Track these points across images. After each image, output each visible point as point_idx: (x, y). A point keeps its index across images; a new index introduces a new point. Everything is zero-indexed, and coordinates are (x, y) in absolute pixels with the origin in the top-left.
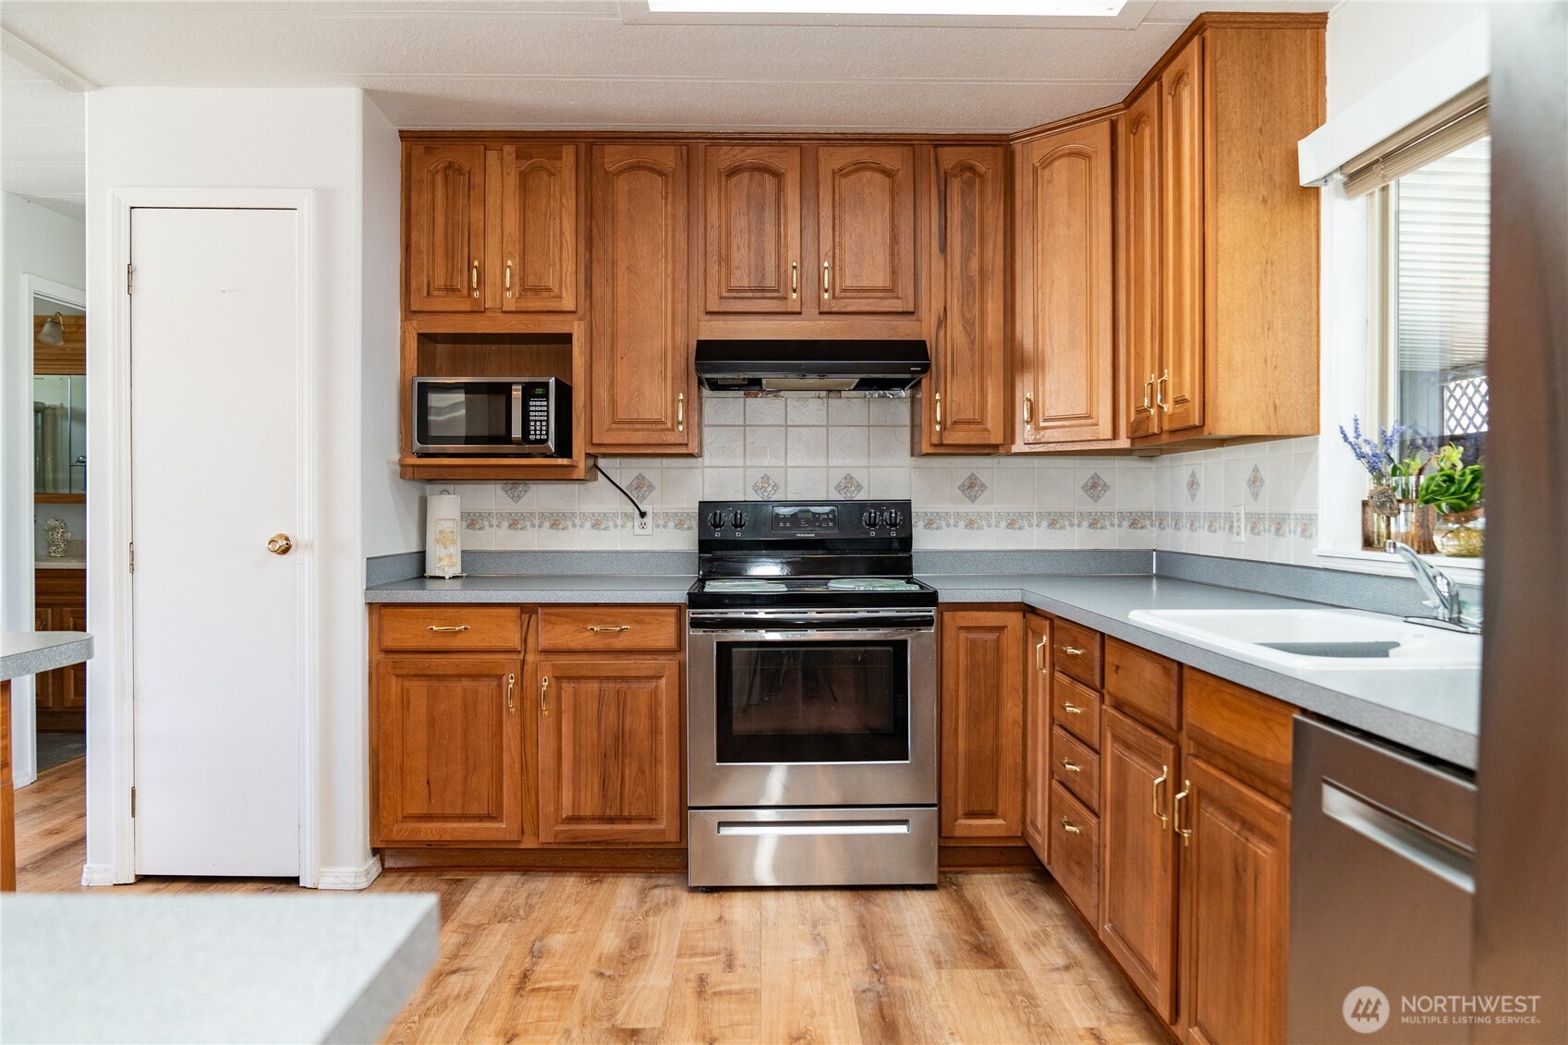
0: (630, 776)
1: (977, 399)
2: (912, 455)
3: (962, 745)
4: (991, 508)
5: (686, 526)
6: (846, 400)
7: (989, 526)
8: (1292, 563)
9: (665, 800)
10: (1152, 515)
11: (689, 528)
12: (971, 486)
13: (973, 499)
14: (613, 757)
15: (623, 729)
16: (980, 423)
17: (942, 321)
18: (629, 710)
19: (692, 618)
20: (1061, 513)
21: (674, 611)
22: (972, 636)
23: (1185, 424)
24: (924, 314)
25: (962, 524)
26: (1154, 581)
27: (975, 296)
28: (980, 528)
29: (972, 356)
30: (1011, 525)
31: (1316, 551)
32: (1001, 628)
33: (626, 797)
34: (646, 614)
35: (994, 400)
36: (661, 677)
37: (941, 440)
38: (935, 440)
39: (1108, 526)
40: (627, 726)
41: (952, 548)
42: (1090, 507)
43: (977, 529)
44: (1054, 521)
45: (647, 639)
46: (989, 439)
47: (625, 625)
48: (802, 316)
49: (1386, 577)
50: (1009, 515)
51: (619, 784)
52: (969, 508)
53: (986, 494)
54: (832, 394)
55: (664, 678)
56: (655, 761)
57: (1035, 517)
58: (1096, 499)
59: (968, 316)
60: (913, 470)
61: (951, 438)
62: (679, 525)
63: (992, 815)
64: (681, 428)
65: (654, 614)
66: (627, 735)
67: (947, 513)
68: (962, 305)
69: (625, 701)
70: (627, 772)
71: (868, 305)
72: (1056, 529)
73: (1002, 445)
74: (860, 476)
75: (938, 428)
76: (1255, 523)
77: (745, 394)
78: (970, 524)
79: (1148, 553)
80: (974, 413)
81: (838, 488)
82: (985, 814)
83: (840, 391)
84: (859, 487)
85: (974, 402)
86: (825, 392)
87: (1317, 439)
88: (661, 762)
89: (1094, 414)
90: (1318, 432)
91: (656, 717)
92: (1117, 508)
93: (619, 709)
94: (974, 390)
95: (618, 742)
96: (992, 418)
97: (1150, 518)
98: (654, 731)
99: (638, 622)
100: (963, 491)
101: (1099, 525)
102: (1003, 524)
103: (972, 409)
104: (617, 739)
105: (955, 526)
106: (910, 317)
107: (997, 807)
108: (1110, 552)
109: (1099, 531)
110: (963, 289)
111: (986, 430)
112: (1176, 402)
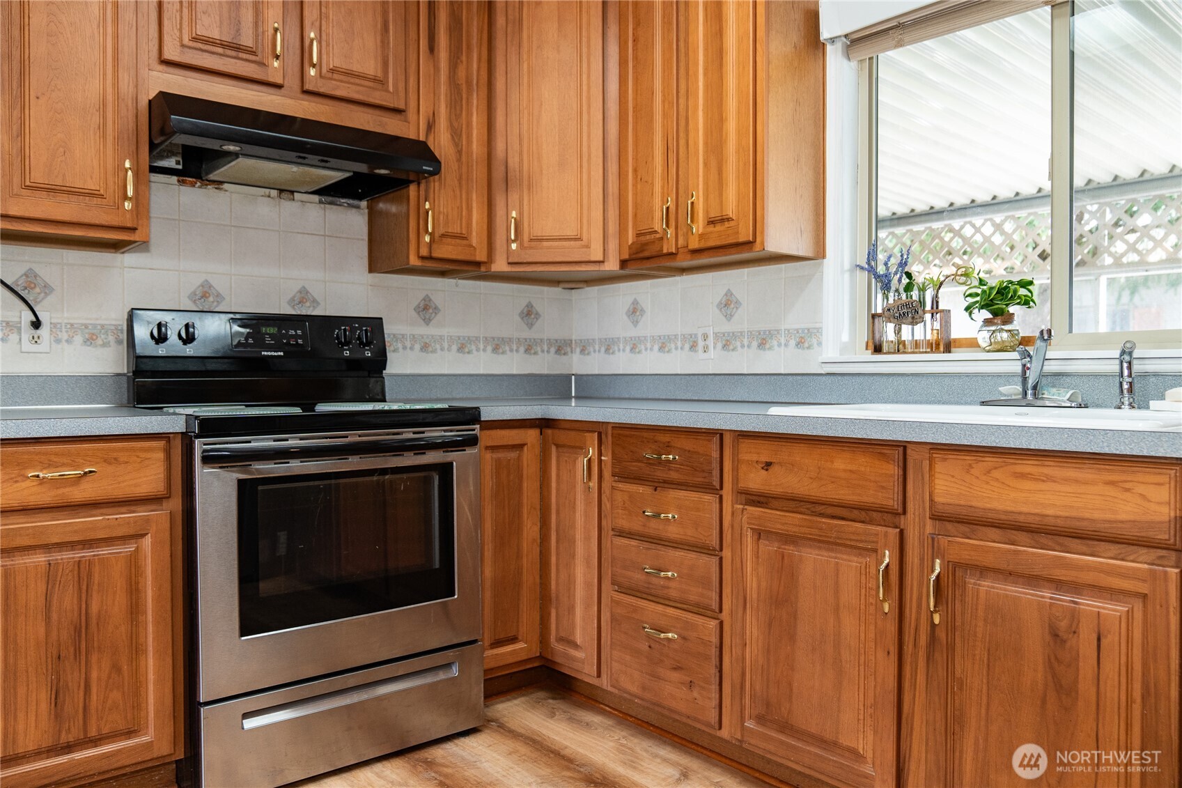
0: (99, 679)
1: (464, 213)
2: (371, 270)
3: (488, 572)
4: (445, 332)
5: (99, 342)
6: (300, 203)
7: (442, 349)
8: (783, 372)
9: (151, 700)
10: (572, 343)
11: (104, 345)
12: (426, 308)
13: (427, 321)
14: (72, 657)
15: (87, 613)
16: (465, 238)
17: (430, 127)
18: (96, 587)
19: (205, 451)
20: (503, 339)
21: (162, 444)
22: (501, 455)
23: (731, 240)
24: (411, 114)
25: (417, 347)
26: (573, 400)
27: (462, 105)
28: (434, 351)
29: (460, 168)
30: (461, 349)
31: (821, 359)
32: (520, 447)
33: (93, 711)
34: (122, 449)
35: (477, 216)
36: (143, 535)
37: (431, 253)
38: (424, 251)
39: (540, 353)
40: (94, 608)
41: (408, 372)
42: (526, 334)
43: (431, 352)
44: (498, 346)
45: (122, 485)
46: (475, 255)
47: (89, 466)
48: (283, 90)
49: (912, 375)
50: (459, 339)
51: (82, 694)
52: (422, 330)
53: (439, 317)
54: (284, 195)
55: (149, 535)
56: (136, 650)
57: (481, 342)
58: (530, 326)
59: (456, 124)
60: (369, 287)
61: (440, 252)
62: (90, 340)
63: (514, 640)
64: (128, 205)
65: (132, 449)
66: (94, 621)
67: (403, 335)
68: (450, 113)
69: (90, 575)
70: (94, 675)
71: (358, 92)
72: (498, 354)
73: (484, 263)
74: (316, 291)
75: (427, 239)
76: (727, 342)
77: (179, 181)
78: (425, 348)
79: (568, 377)
80: (461, 228)
81: (291, 302)
82: (508, 640)
83: (292, 192)
84: (315, 302)
85: (462, 215)
86: (276, 191)
87: (822, 263)
88: (146, 651)
89: (585, 237)
90: (824, 257)
91: (137, 590)
92: (545, 337)
93: (80, 589)
94: (461, 202)
95: (80, 636)
96: (477, 234)
97: (570, 345)
98: (135, 610)
99: (107, 461)
100: (418, 313)
101: (533, 351)
102: (454, 348)
103: (459, 222)
104: (78, 630)
105: (412, 349)
106: (398, 116)
107: (518, 631)
108: (541, 376)
109: (533, 356)
110: (451, 95)
111: (471, 246)
112: (711, 222)
